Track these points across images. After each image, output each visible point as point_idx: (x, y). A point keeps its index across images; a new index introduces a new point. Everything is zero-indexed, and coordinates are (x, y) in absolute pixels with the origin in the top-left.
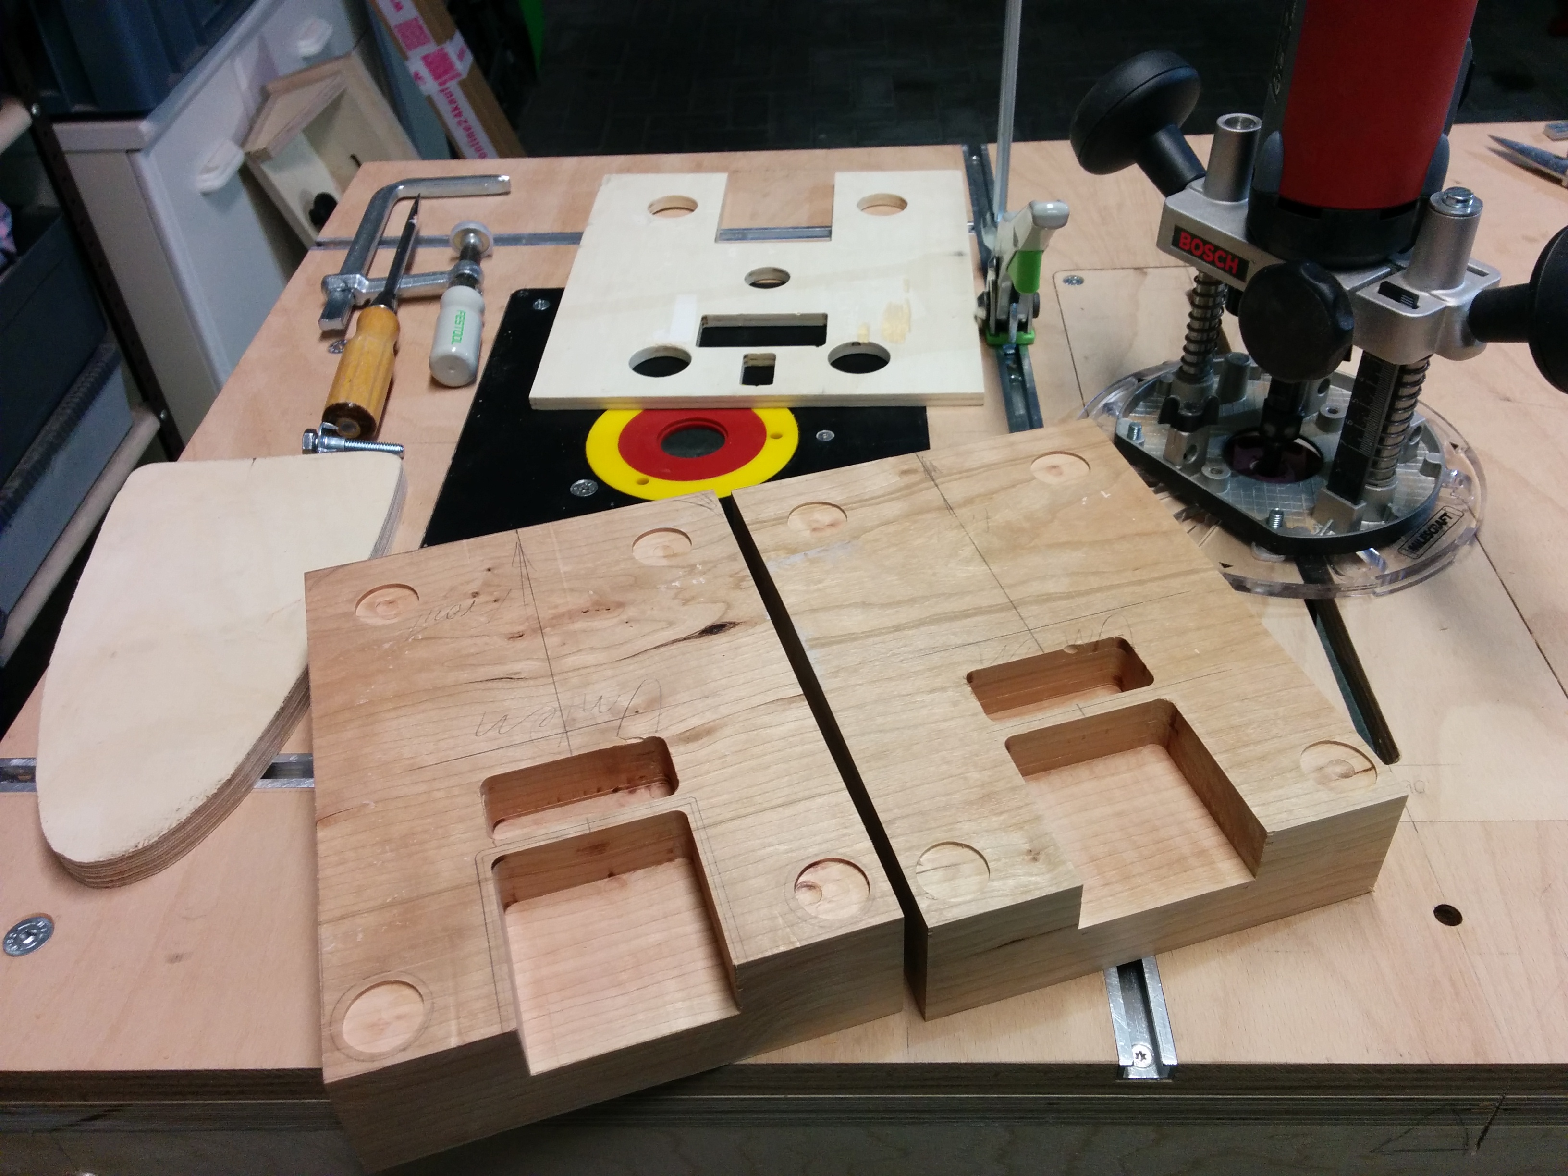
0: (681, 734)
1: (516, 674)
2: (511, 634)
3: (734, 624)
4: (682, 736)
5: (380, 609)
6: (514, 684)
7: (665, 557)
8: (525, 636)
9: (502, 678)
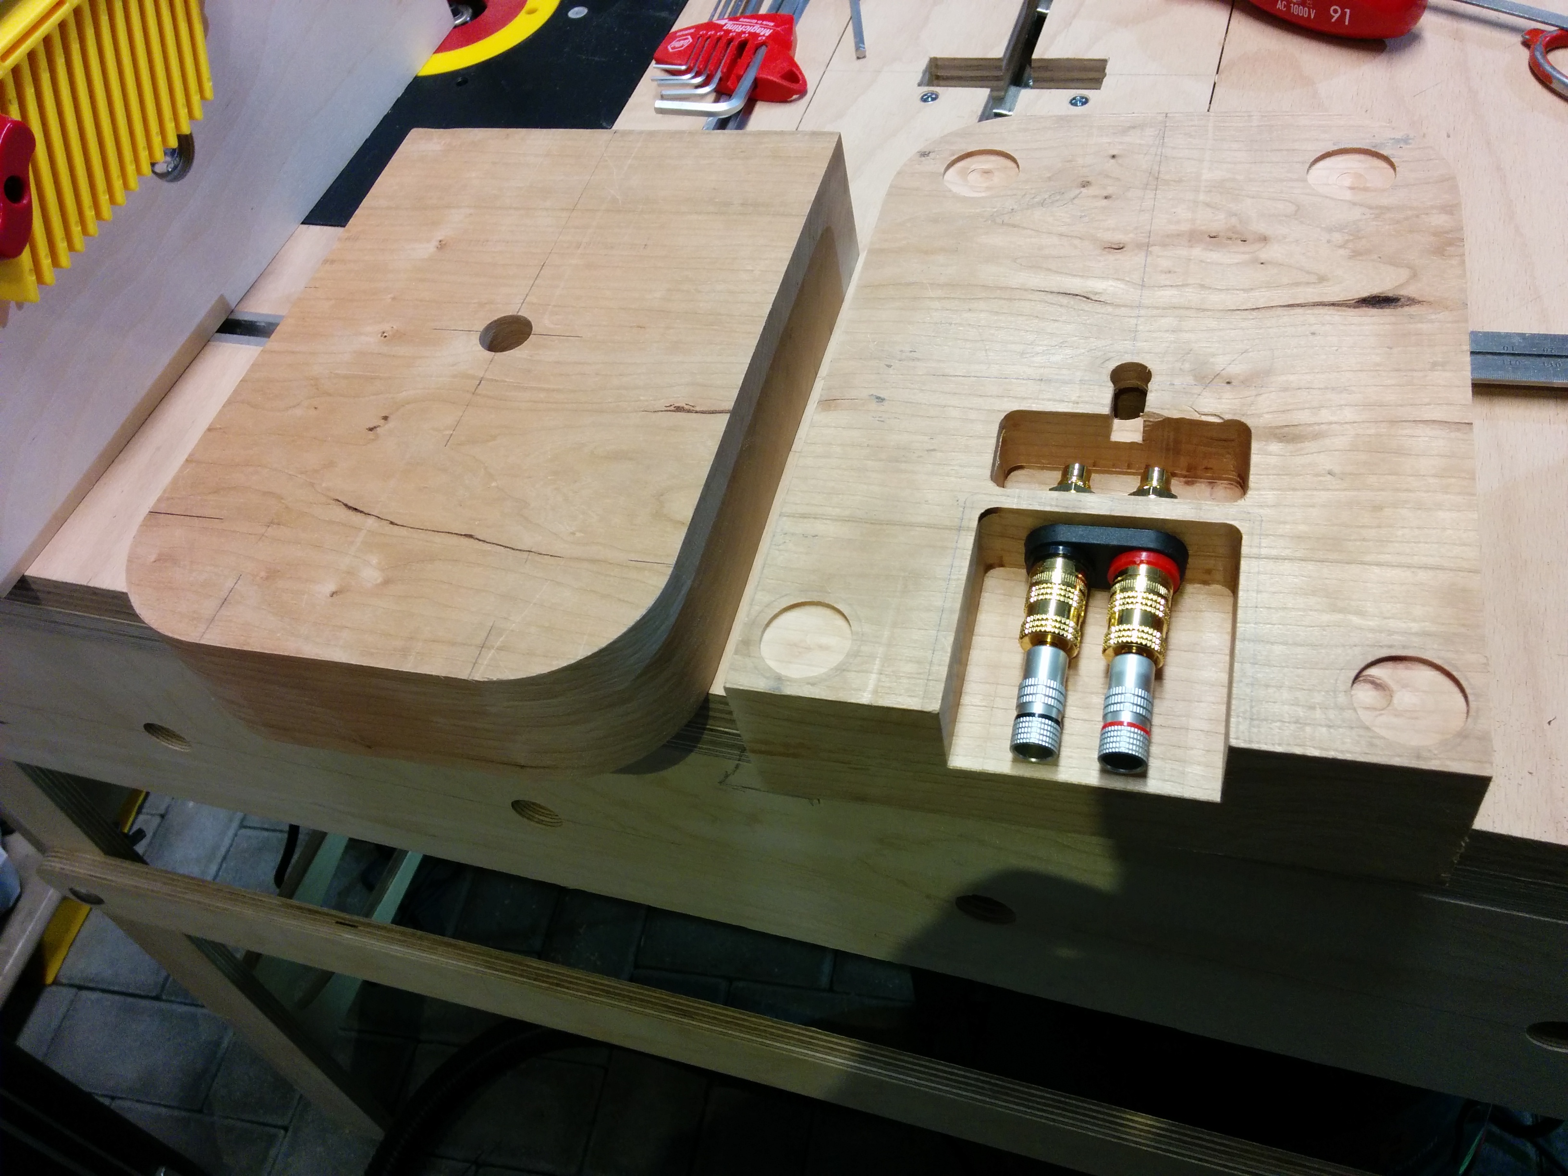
0: (1277, 428)
1: (1096, 294)
2: (1109, 243)
3: (1412, 301)
4: (1278, 431)
5: (972, 177)
6: (1087, 306)
7: (1351, 188)
8: (1125, 249)
9: (1077, 295)
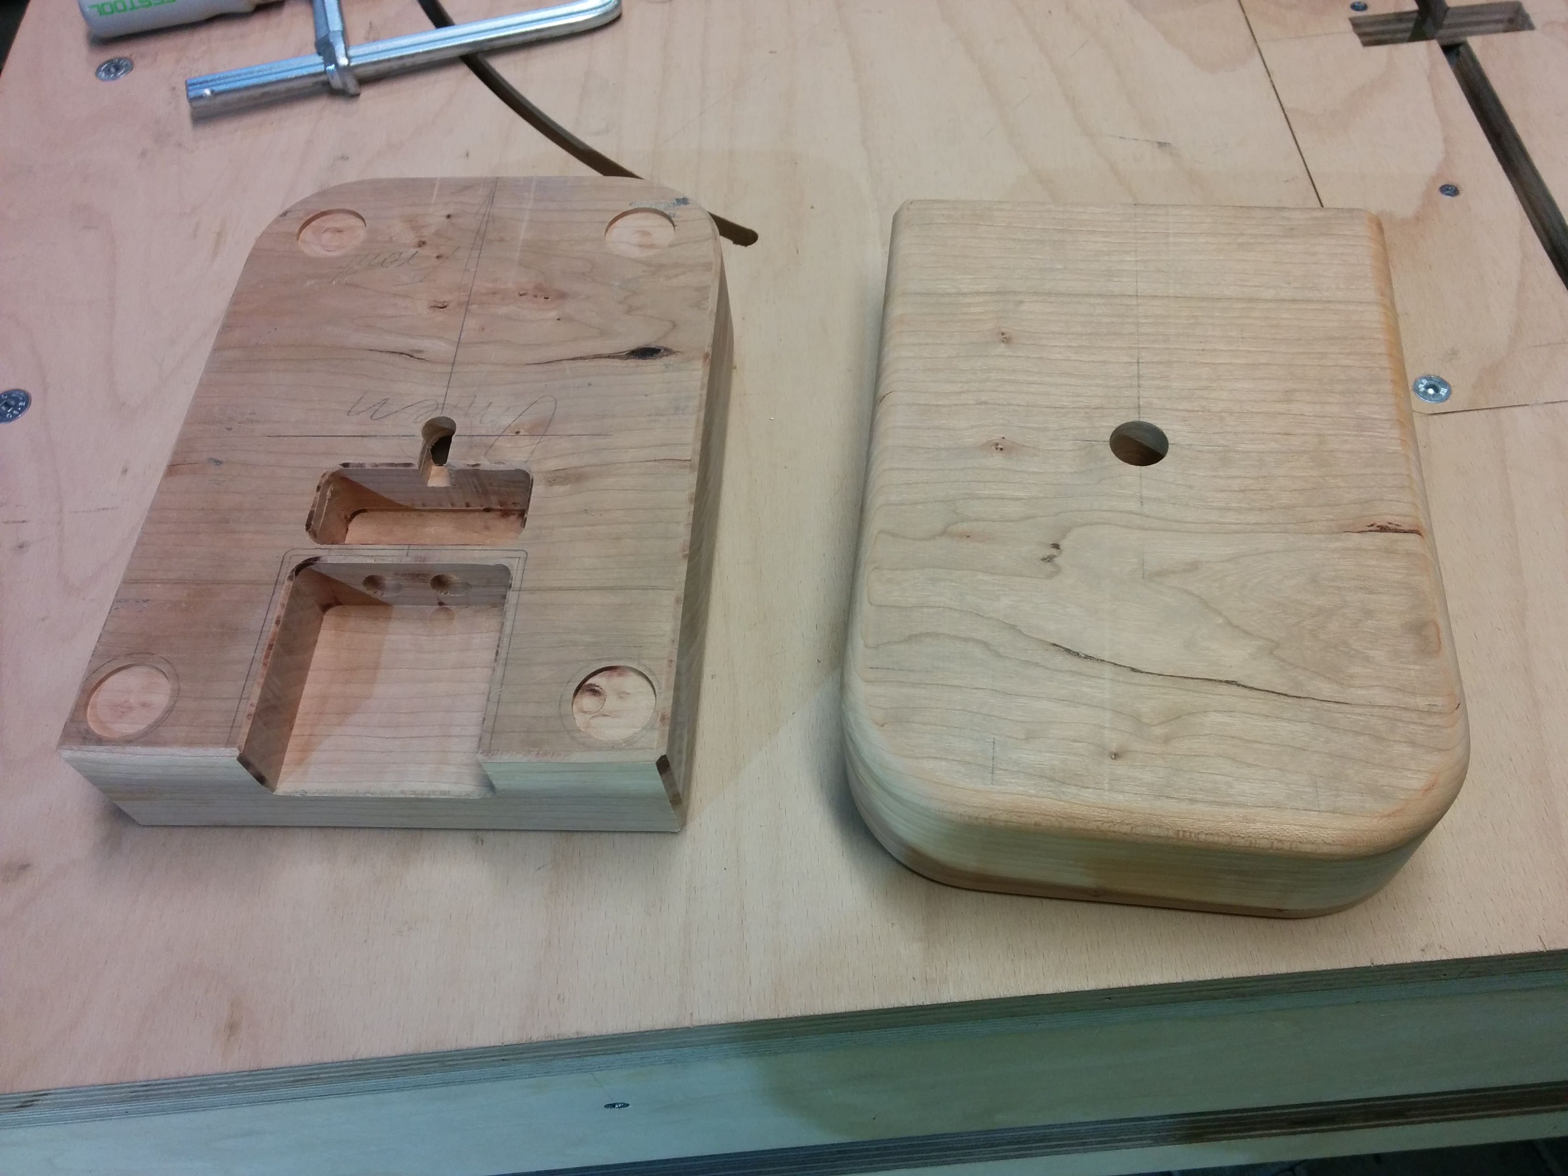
0: (550, 472)
1: (417, 351)
2: (436, 302)
3: (669, 352)
4: (550, 475)
5: (324, 236)
6: (412, 364)
7: (638, 246)
8: (448, 308)
9: (405, 354)
